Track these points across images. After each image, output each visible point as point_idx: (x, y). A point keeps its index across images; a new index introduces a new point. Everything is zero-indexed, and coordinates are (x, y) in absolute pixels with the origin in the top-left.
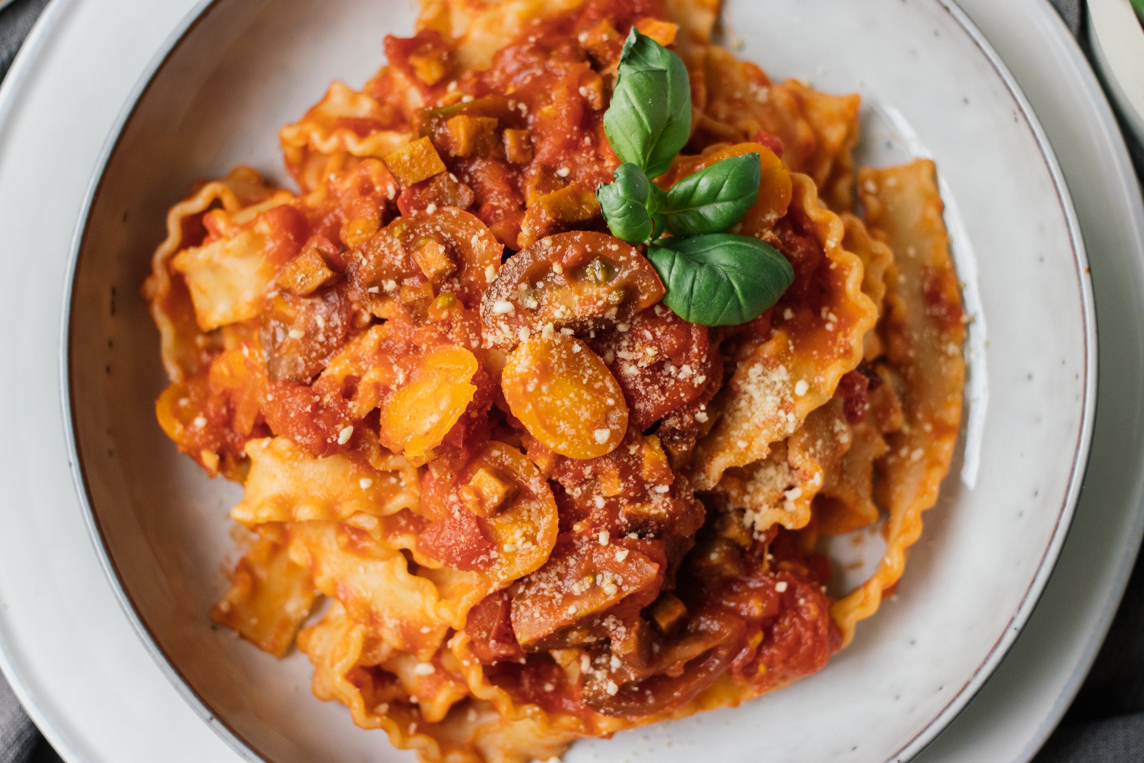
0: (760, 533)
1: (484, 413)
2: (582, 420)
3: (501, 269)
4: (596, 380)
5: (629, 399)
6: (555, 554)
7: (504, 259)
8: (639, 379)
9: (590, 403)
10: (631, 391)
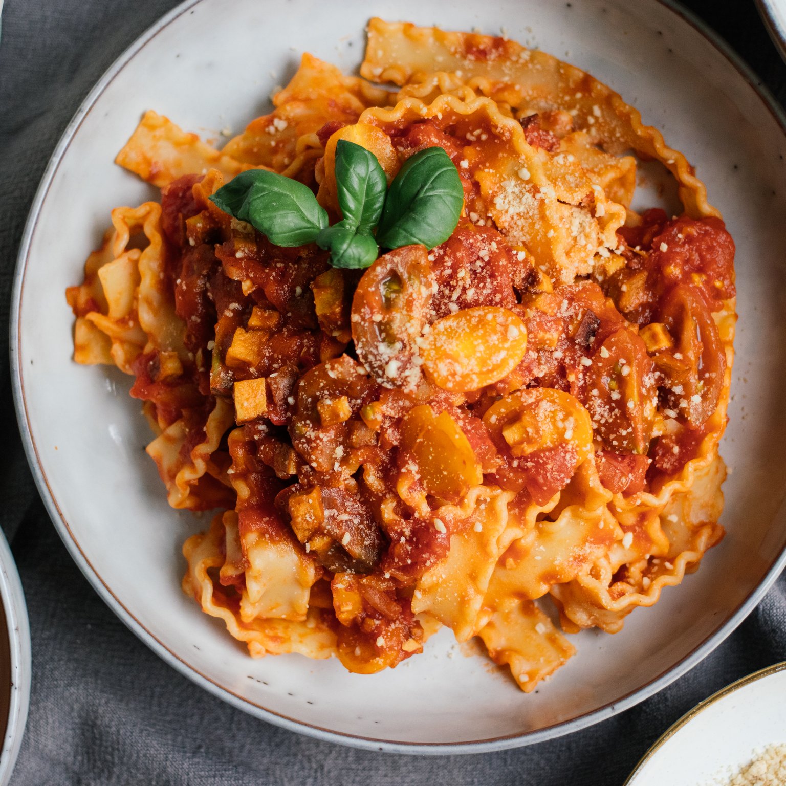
0: (617, 248)
1: (462, 416)
2: (497, 343)
3: (362, 360)
4: (469, 321)
5: (491, 303)
6: (584, 402)
7: (355, 357)
8: (478, 291)
9: (485, 332)
10: (485, 300)
